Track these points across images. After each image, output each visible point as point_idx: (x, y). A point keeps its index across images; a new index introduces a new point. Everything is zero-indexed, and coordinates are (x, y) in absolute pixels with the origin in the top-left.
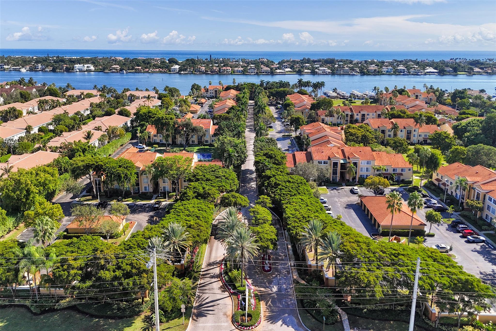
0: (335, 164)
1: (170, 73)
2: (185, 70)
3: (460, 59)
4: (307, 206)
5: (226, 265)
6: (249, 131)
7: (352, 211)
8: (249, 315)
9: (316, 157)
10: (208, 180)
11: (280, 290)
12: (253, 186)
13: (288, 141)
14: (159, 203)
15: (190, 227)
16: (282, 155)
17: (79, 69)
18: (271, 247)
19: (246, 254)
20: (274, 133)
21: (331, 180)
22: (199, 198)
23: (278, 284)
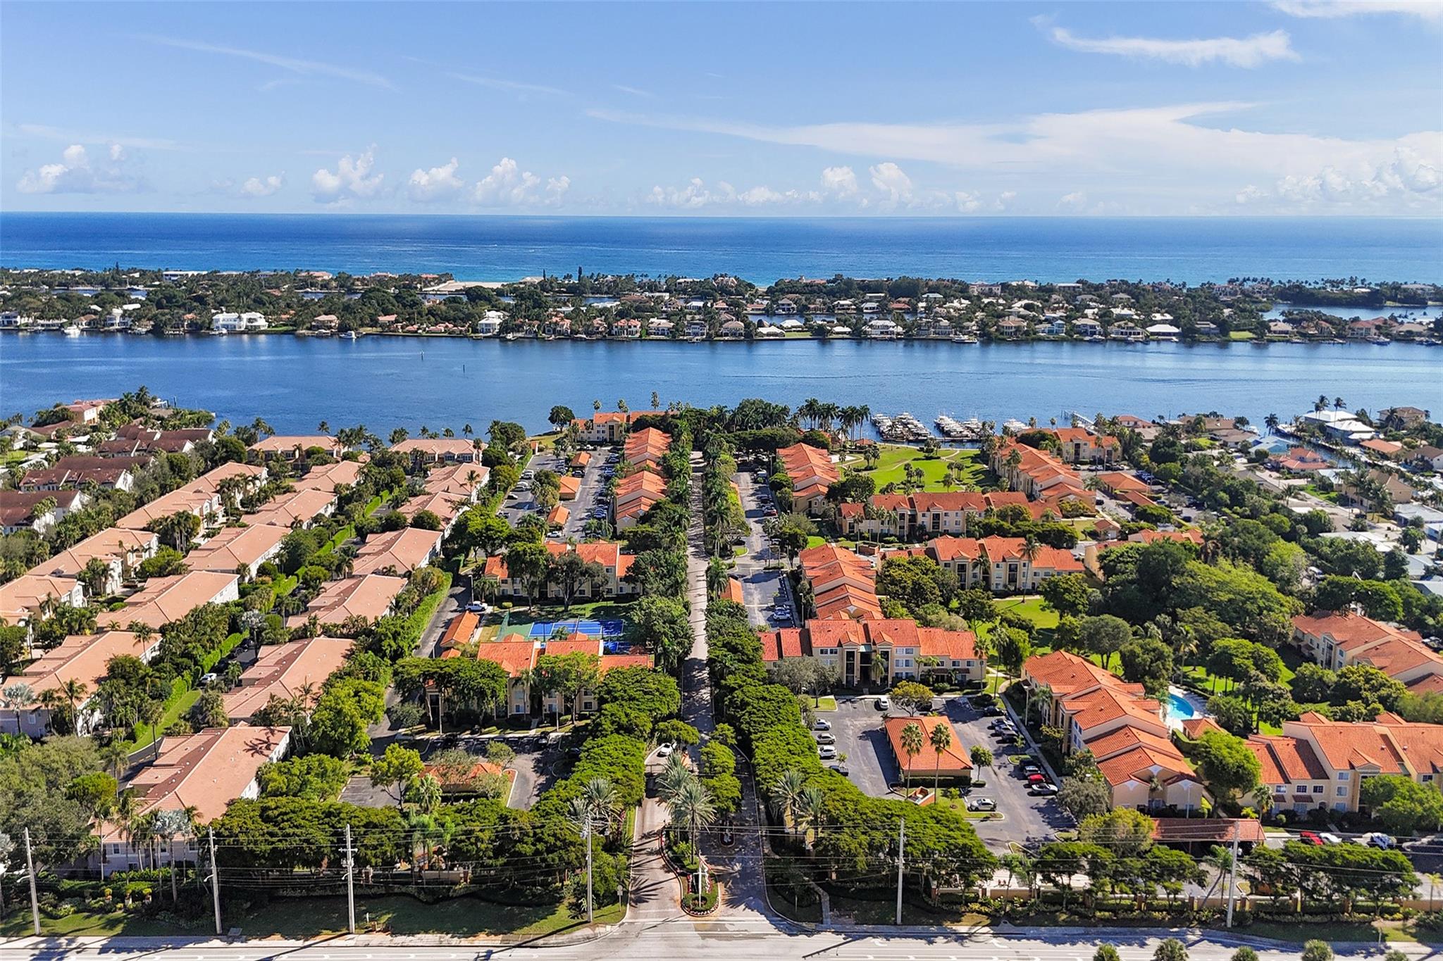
0: (850, 655)
1: (478, 339)
2: (518, 328)
3: (1255, 280)
4: (788, 744)
5: (668, 835)
6: (695, 555)
7: (869, 743)
8: (703, 899)
9: (817, 642)
10: (632, 699)
11: (744, 869)
12: (705, 696)
13: (775, 584)
14: (545, 735)
15: (617, 782)
16: (756, 644)
17: (226, 326)
18: (733, 808)
19: (698, 820)
20: (748, 561)
21: (844, 683)
22: (622, 732)
23: (742, 861)
